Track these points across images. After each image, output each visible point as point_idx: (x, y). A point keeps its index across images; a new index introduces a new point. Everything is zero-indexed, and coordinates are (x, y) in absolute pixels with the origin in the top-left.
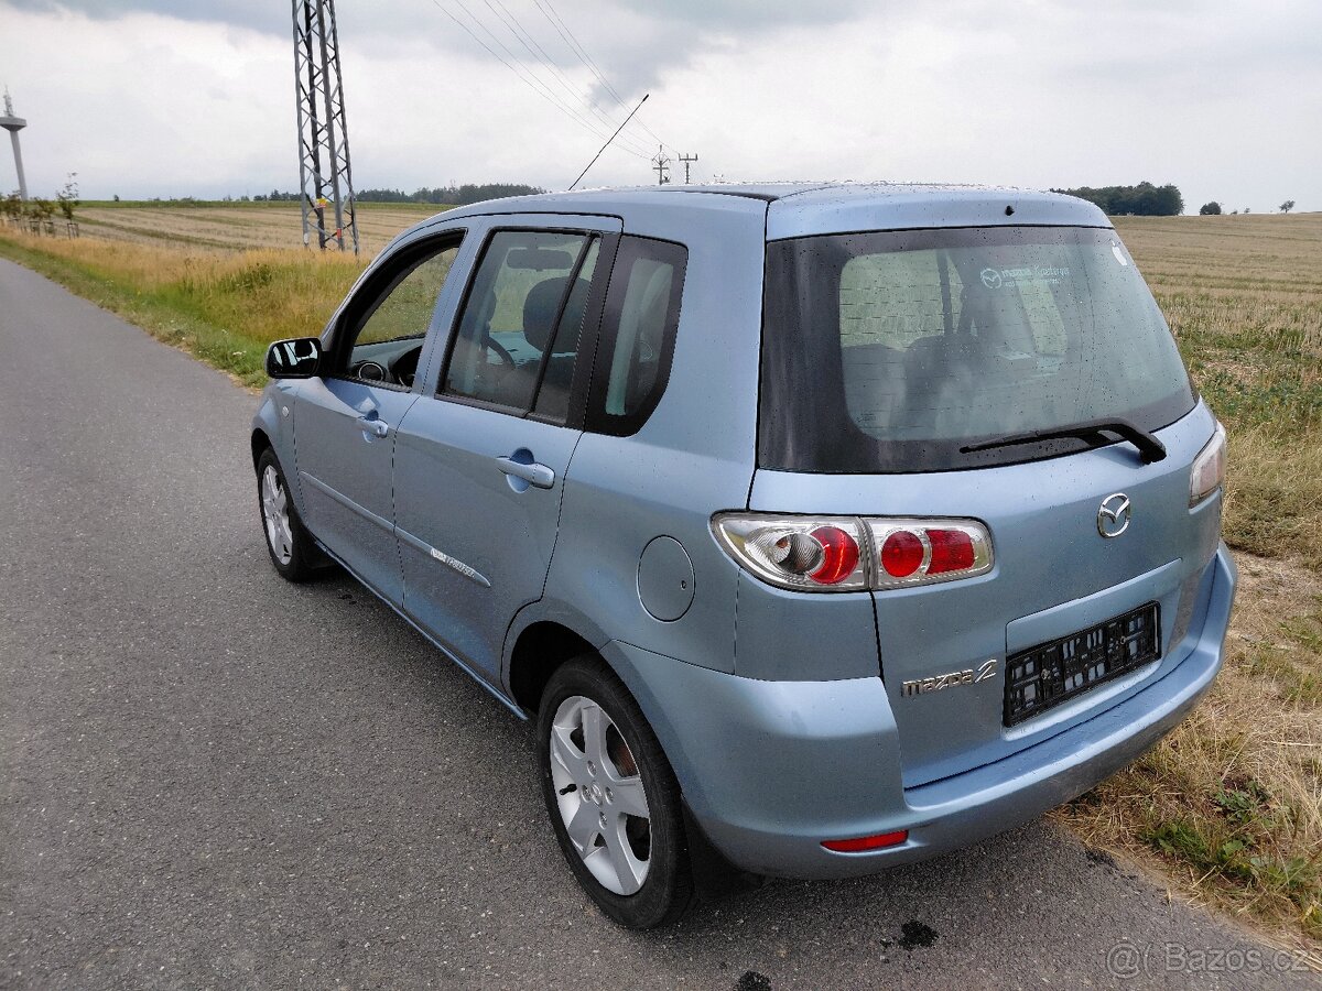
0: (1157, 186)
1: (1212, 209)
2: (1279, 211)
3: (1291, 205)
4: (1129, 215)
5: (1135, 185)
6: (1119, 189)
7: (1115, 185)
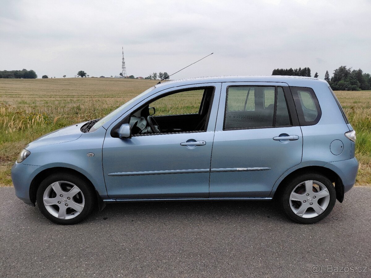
0: (28, 71)
1: (45, 77)
2: (63, 77)
3: (65, 76)
4: (22, 79)
5: (21, 70)
6: (17, 71)
7: (15, 70)
